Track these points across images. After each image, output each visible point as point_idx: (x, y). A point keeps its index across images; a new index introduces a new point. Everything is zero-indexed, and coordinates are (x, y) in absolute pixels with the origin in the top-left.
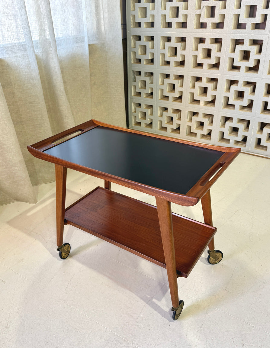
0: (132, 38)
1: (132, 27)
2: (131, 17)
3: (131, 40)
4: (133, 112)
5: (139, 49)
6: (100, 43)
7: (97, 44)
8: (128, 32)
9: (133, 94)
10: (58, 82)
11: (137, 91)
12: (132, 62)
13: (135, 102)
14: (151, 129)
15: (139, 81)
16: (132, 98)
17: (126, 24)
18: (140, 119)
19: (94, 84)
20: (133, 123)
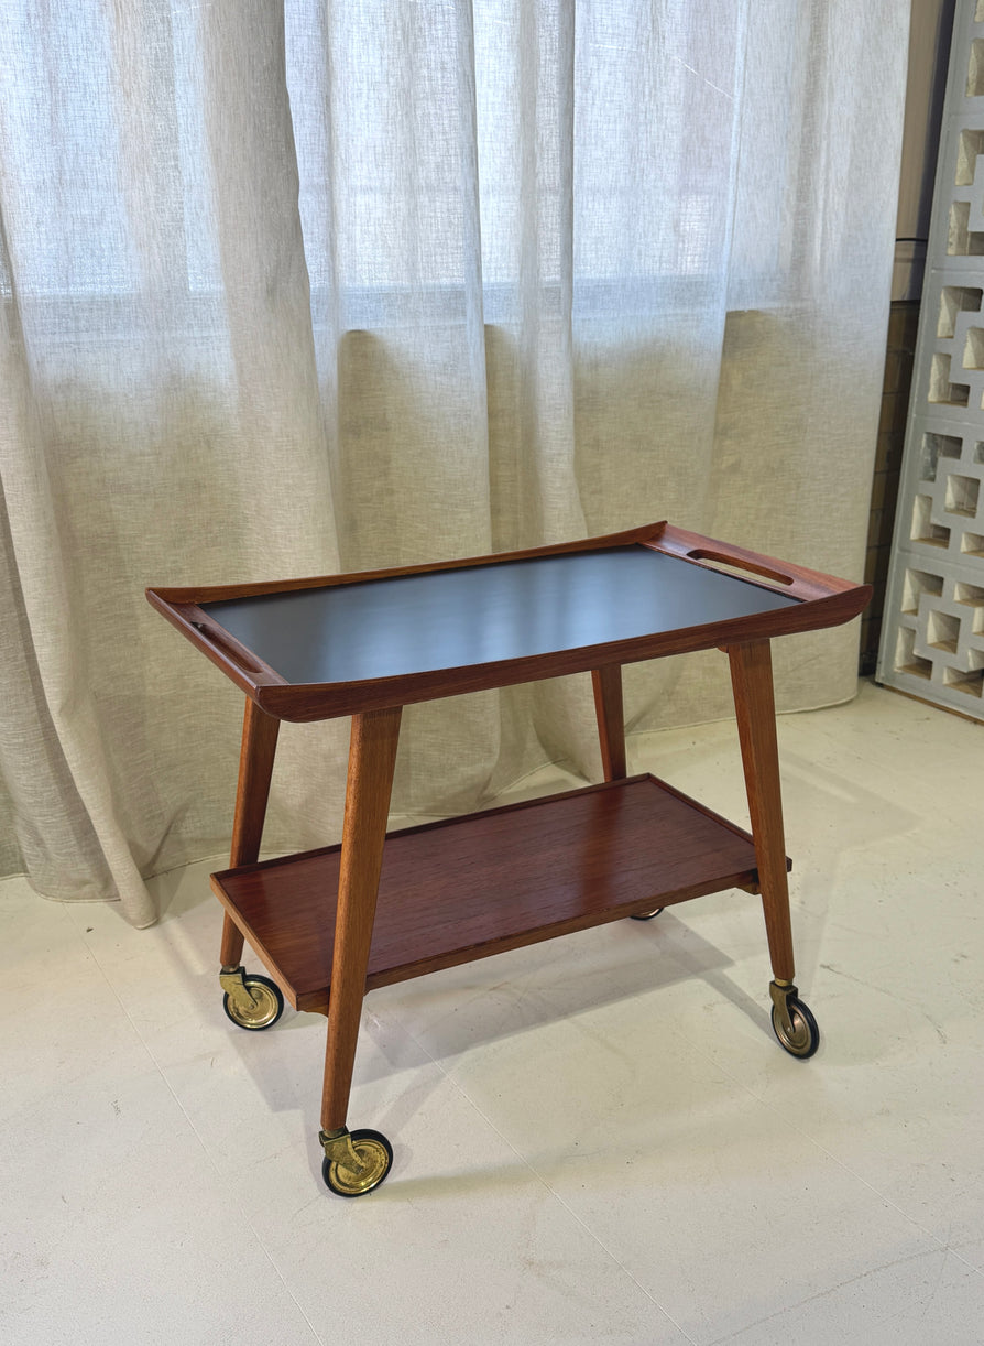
0: (943, 297)
1: (951, 251)
2: (953, 211)
3: (939, 306)
4: (903, 609)
5: (969, 344)
6: (788, 308)
7: (774, 312)
8: (929, 272)
9: (915, 533)
10: (553, 434)
11: (935, 521)
12: (932, 396)
13: (921, 569)
14: (975, 698)
15: (949, 479)
16: (909, 551)
17: (926, 241)
18: (933, 645)
19: (735, 468)
20: (899, 661)
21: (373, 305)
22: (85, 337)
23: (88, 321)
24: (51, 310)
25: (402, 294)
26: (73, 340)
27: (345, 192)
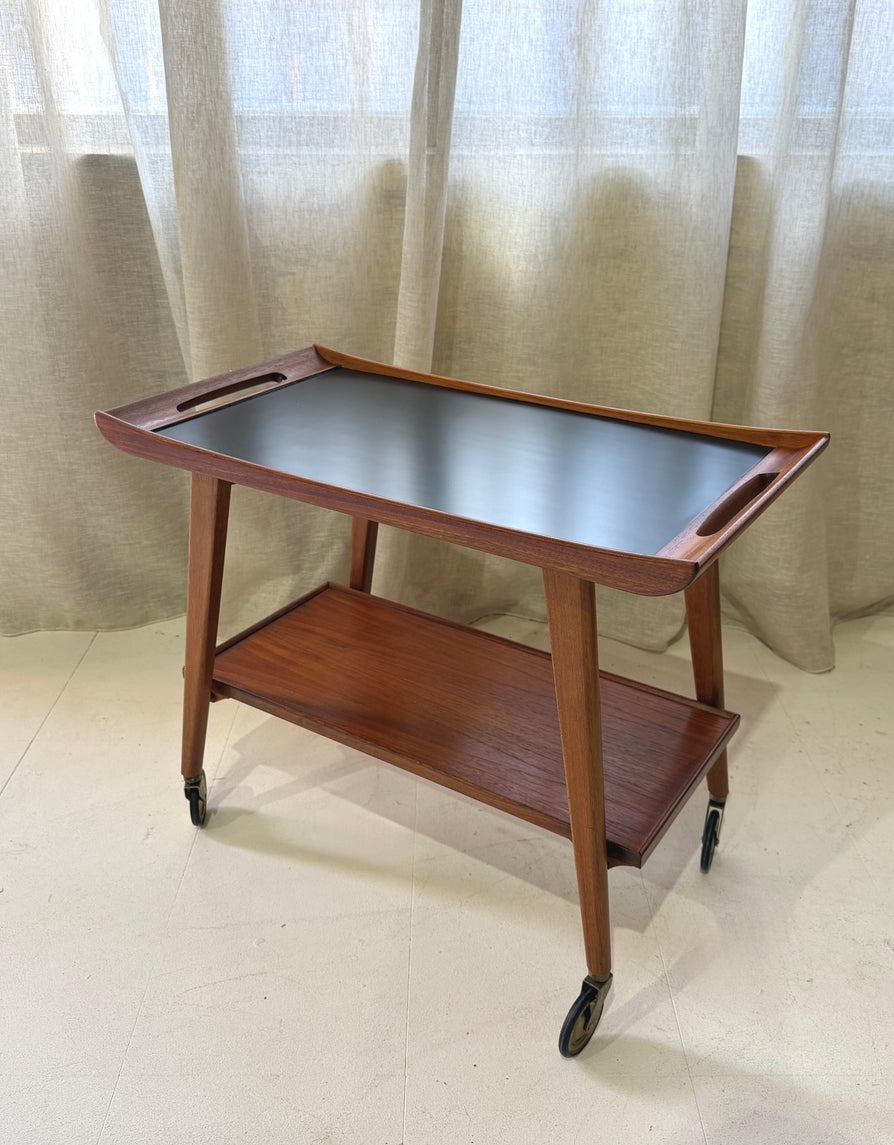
21: (635, 130)
22: (305, 151)
23: (308, 135)
24: (277, 124)
25: (664, 119)
26: (295, 153)
27: (616, 9)
